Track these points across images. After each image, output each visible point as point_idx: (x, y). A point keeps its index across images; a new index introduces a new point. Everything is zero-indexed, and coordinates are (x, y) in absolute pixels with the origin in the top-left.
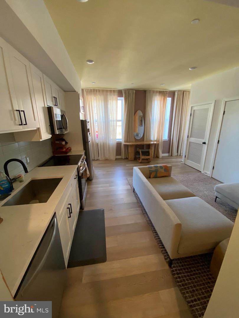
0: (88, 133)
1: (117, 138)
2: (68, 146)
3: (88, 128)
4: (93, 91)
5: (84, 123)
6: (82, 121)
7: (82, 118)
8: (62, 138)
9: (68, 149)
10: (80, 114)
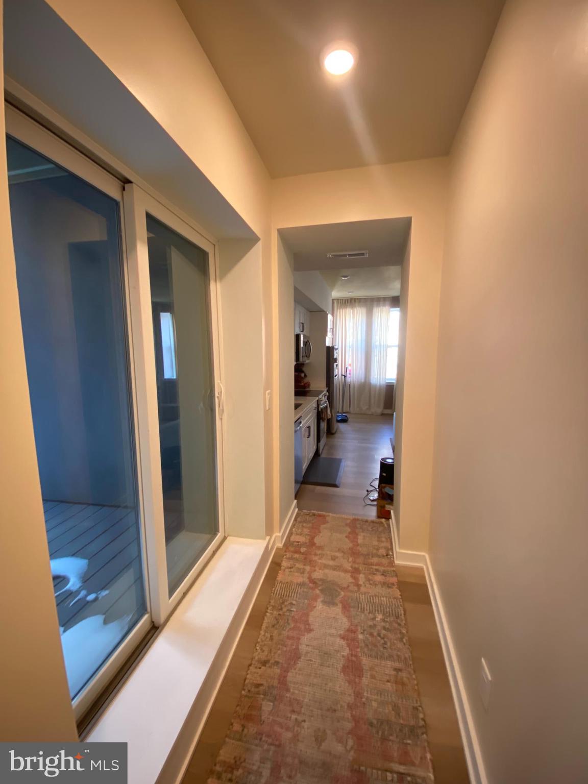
0: (335, 364)
1: (387, 377)
2: (306, 380)
3: (335, 357)
4: (349, 302)
5: (330, 351)
6: (328, 348)
7: (328, 343)
8: (302, 369)
9: (306, 383)
10: (327, 338)
